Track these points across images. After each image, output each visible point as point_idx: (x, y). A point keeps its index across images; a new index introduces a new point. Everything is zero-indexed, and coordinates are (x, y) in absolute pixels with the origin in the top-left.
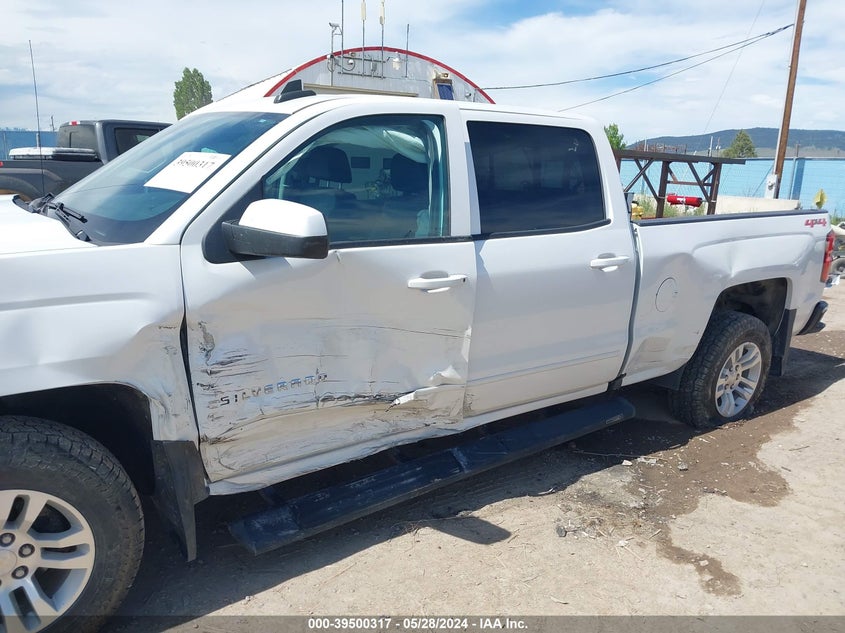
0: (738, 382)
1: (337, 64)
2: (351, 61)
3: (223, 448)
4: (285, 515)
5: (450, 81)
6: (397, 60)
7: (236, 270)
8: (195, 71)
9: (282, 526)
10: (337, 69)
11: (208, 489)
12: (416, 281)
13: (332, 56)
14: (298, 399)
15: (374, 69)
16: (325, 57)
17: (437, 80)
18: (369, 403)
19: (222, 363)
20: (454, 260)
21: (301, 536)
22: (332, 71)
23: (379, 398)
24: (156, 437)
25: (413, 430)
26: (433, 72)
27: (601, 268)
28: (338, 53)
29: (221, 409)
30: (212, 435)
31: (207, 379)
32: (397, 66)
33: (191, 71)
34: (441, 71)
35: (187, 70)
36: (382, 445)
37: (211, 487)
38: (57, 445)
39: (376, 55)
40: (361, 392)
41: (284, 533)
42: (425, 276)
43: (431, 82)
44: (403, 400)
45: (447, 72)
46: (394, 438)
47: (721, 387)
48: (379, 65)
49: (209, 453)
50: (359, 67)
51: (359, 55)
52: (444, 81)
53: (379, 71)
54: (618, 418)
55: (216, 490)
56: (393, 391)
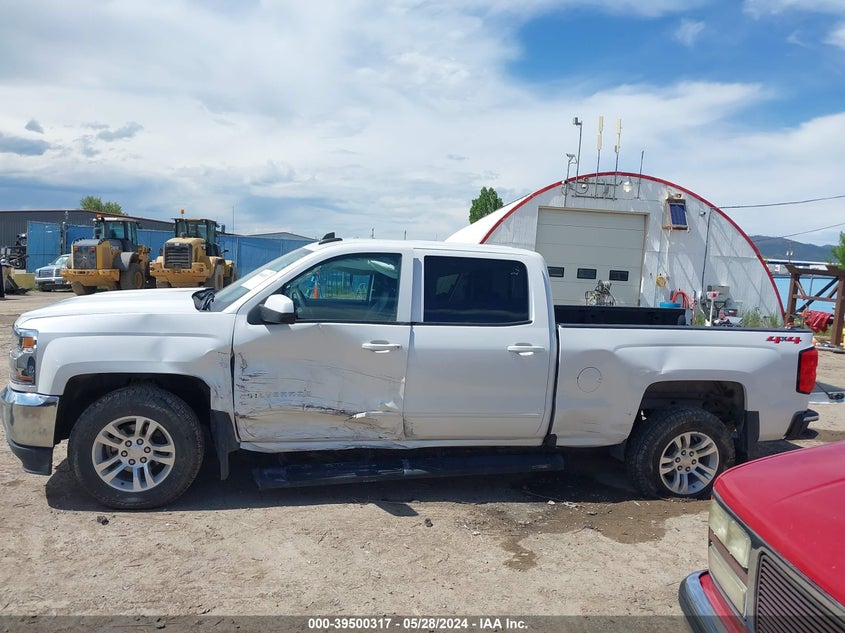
0: (695, 466)
1: (571, 188)
2: (584, 186)
3: (249, 423)
4: (283, 471)
5: (683, 201)
6: (628, 183)
7: (262, 329)
8: (491, 190)
9: (279, 476)
10: (571, 193)
11: (239, 444)
12: (367, 345)
13: (566, 182)
14: (293, 403)
15: (606, 192)
16: (560, 183)
17: (670, 200)
18: (336, 414)
19: (250, 376)
20: (392, 335)
21: (288, 485)
22: (566, 195)
23: (343, 412)
24: (212, 408)
25: (371, 440)
26: (665, 194)
27: (518, 352)
28: (573, 179)
29: (248, 400)
30: (241, 413)
31: (241, 383)
32: (627, 189)
33: (488, 189)
34: (674, 192)
35: (485, 189)
36: (352, 445)
37: (242, 444)
38: (165, 401)
39: (609, 179)
40: (332, 406)
41: (278, 480)
42: (372, 343)
43: (664, 202)
44: (358, 416)
45: (680, 192)
46: (361, 443)
47: (665, 465)
48: (611, 188)
49: (241, 423)
50: (592, 191)
51: (591, 180)
52: (677, 201)
53: (611, 193)
54: (545, 467)
55: (243, 446)
56: (353, 410)
